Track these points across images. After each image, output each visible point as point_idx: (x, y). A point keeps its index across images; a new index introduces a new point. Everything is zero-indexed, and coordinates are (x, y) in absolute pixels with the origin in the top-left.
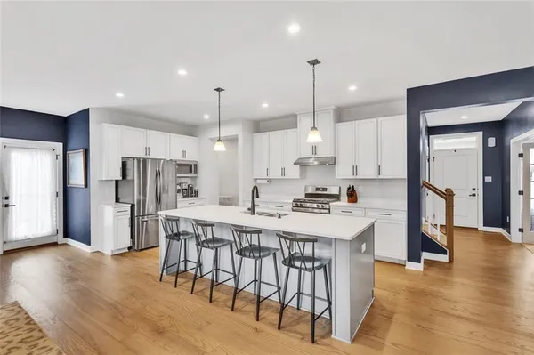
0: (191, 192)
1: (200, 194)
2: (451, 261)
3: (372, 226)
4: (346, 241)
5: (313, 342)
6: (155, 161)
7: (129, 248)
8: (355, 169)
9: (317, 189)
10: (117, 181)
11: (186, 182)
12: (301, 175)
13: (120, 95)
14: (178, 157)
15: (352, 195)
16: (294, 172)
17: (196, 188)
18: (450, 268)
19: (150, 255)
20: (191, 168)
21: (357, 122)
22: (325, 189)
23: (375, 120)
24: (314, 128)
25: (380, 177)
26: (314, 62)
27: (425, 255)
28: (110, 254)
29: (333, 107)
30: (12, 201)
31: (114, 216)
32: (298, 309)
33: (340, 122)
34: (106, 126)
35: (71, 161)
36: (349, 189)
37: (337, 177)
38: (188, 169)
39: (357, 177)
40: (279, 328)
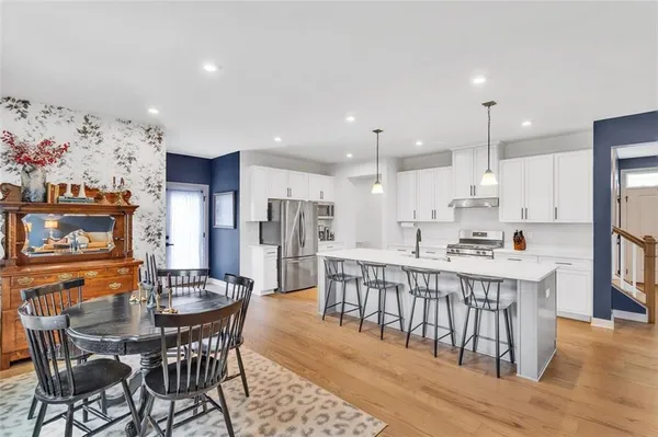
0: (327, 235)
1: (335, 237)
2: (651, 321)
3: (554, 273)
4: (533, 282)
5: (499, 377)
6: (294, 202)
7: (275, 290)
8: (524, 213)
9: (475, 234)
10: (261, 223)
11: (322, 225)
12: (455, 218)
13: (278, 139)
14: (315, 198)
15: (519, 241)
16: (447, 215)
17: (331, 231)
18: (649, 329)
19: (298, 297)
20: (329, 210)
21: (527, 158)
22: (485, 235)
23: (552, 155)
24: (489, 171)
25: (556, 221)
26: (489, 104)
27: (616, 313)
28: (259, 294)
29: (498, 142)
30: (171, 241)
31: (265, 257)
32: (474, 351)
33: (505, 158)
34: (255, 168)
35: (217, 202)
36: (516, 234)
37: (501, 220)
38: (325, 211)
39: (527, 221)
40: (460, 364)
